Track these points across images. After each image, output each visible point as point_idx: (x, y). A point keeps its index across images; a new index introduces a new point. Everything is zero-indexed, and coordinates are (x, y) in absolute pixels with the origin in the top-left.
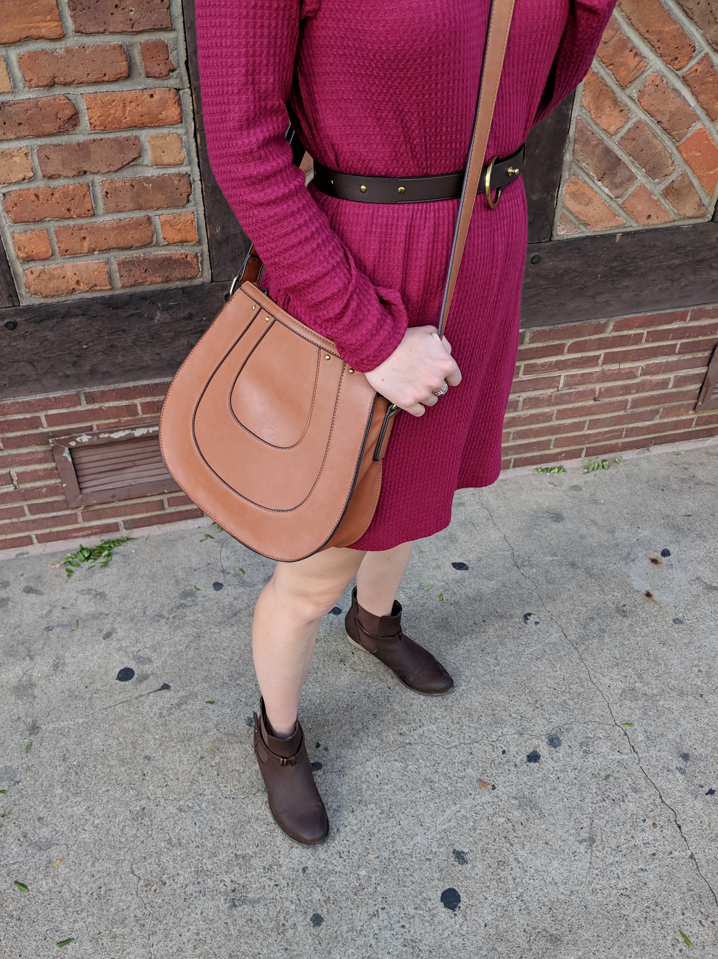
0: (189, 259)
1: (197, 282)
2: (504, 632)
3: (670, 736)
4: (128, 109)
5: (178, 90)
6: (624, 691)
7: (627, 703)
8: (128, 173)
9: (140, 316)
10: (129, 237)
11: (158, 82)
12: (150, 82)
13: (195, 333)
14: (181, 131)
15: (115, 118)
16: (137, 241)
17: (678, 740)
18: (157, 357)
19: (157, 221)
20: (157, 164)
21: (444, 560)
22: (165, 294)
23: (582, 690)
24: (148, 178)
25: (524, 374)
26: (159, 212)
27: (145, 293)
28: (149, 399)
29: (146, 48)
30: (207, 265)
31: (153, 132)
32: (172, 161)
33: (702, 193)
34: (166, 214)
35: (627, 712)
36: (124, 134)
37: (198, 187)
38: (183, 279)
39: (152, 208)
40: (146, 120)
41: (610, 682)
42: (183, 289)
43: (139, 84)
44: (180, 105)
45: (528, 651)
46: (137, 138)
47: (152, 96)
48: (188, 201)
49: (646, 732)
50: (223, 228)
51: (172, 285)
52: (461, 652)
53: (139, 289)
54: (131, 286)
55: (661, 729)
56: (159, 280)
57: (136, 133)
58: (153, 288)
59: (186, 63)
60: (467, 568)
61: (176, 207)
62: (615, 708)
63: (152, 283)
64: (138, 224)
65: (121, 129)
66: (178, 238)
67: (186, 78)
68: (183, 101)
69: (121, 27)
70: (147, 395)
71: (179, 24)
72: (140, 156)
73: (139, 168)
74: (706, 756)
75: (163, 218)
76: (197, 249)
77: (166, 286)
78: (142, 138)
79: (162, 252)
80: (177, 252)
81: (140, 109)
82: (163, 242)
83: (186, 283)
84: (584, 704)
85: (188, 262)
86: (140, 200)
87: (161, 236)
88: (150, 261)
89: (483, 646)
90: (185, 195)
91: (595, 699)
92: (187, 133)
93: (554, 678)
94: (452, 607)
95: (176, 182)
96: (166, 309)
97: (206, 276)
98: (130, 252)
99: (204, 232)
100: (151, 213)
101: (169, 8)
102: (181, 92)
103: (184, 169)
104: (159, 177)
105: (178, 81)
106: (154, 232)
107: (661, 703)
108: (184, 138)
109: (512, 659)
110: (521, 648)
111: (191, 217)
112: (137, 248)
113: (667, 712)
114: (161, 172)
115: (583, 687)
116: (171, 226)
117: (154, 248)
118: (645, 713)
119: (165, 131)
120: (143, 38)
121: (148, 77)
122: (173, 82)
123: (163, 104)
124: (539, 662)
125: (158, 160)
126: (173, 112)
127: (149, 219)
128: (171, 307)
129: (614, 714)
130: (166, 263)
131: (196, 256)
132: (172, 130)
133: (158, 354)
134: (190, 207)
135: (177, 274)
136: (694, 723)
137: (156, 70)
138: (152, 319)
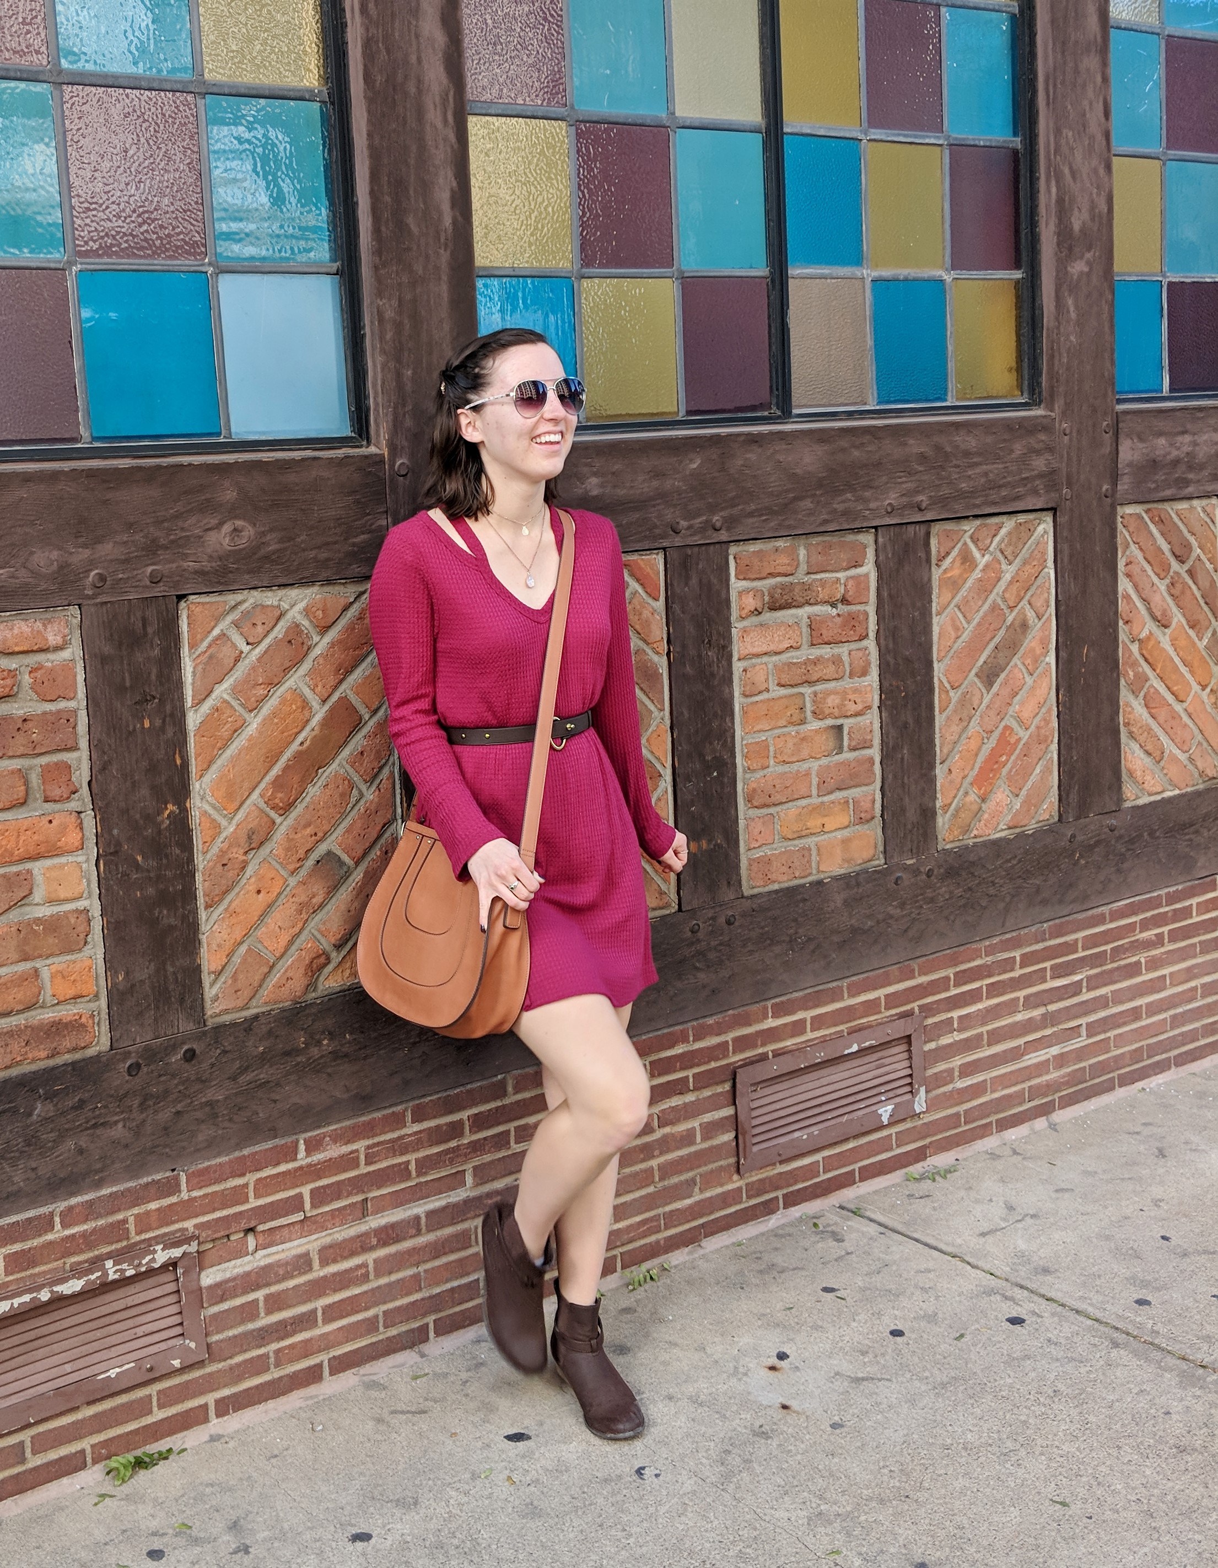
0: (83, 1020)
1: (91, 1052)
2: (620, 1497)
3: (892, 1550)
4: (23, 838)
5: (79, 813)
6: (810, 1519)
7: (822, 1530)
8: (14, 916)
9: (14, 1111)
10: (11, 998)
11: (57, 806)
12: (49, 806)
13: (87, 1129)
14: (80, 859)
15: (6, 850)
16: (20, 1002)
17: (904, 1551)
18: (33, 1175)
19: (45, 974)
20: (51, 901)
21: (491, 1436)
22: (49, 1075)
23: (755, 1533)
24: (39, 919)
25: (516, 1143)
26: (48, 962)
27: (24, 1075)
28: (17, 1247)
29: (46, 769)
30: (105, 1027)
31: (48, 862)
32: (69, 895)
33: (660, 882)
34: (59, 962)
35: (826, 1540)
36: (14, 869)
37: (97, 924)
38: (75, 1049)
39: (40, 956)
40: (42, 849)
41: (787, 1515)
42: (73, 1064)
43: (35, 810)
44: (81, 829)
45: (663, 1510)
46: (29, 872)
47: (50, 822)
48: (86, 943)
49: (860, 1554)
50: (127, 974)
51: (59, 1061)
52: (572, 1535)
53: (14, 1072)
54: (6, 1068)
55: (877, 1545)
56: (43, 1054)
57: (28, 865)
58: (33, 1067)
59: (90, 783)
60: (529, 1438)
61: (71, 951)
62: (809, 1540)
63: (34, 1061)
64: (23, 979)
65: (12, 863)
66: (71, 993)
67: (88, 799)
68: (85, 825)
69: (21, 750)
70: (14, 1242)
71: (84, 743)
72: (31, 893)
73: (27, 909)
74: (947, 1559)
75: (54, 968)
76: (93, 1005)
77: (51, 1063)
78: (35, 872)
79: (48, 1015)
80: (67, 1012)
81: (36, 837)
82: (50, 1000)
83: (78, 1056)
84: (767, 1547)
85: (83, 1026)
86: (27, 948)
87: (49, 992)
88: (32, 1028)
89: (599, 1520)
90: (82, 936)
91: (778, 1538)
92: (87, 861)
93: (713, 1530)
94: (532, 1488)
95: (73, 921)
96: (49, 1097)
97: (104, 1043)
98: (8, 1020)
99: (102, 982)
100: (38, 964)
101: (74, 728)
102: (83, 815)
103: (81, 904)
104: (52, 916)
105: (80, 803)
106: (41, 988)
107: (863, 1518)
108: (84, 866)
109: (645, 1524)
110: (652, 1510)
111: (88, 963)
112: (19, 1012)
113: (874, 1525)
114: (56, 909)
115: (755, 1529)
116: (64, 977)
117: (40, 1011)
118: (848, 1534)
119: (63, 860)
120: (44, 760)
121: (46, 801)
122: (74, 805)
123: (63, 829)
124: (683, 1518)
125: (53, 896)
126: (73, 838)
127: (36, 970)
128: (56, 1093)
129: (811, 1547)
130: (54, 1029)
131: (92, 1016)
132: (70, 859)
133: (33, 1169)
134: (87, 951)
135: (67, 1043)
136: (914, 1528)
137: (56, 792)
138: (30, 1115)
